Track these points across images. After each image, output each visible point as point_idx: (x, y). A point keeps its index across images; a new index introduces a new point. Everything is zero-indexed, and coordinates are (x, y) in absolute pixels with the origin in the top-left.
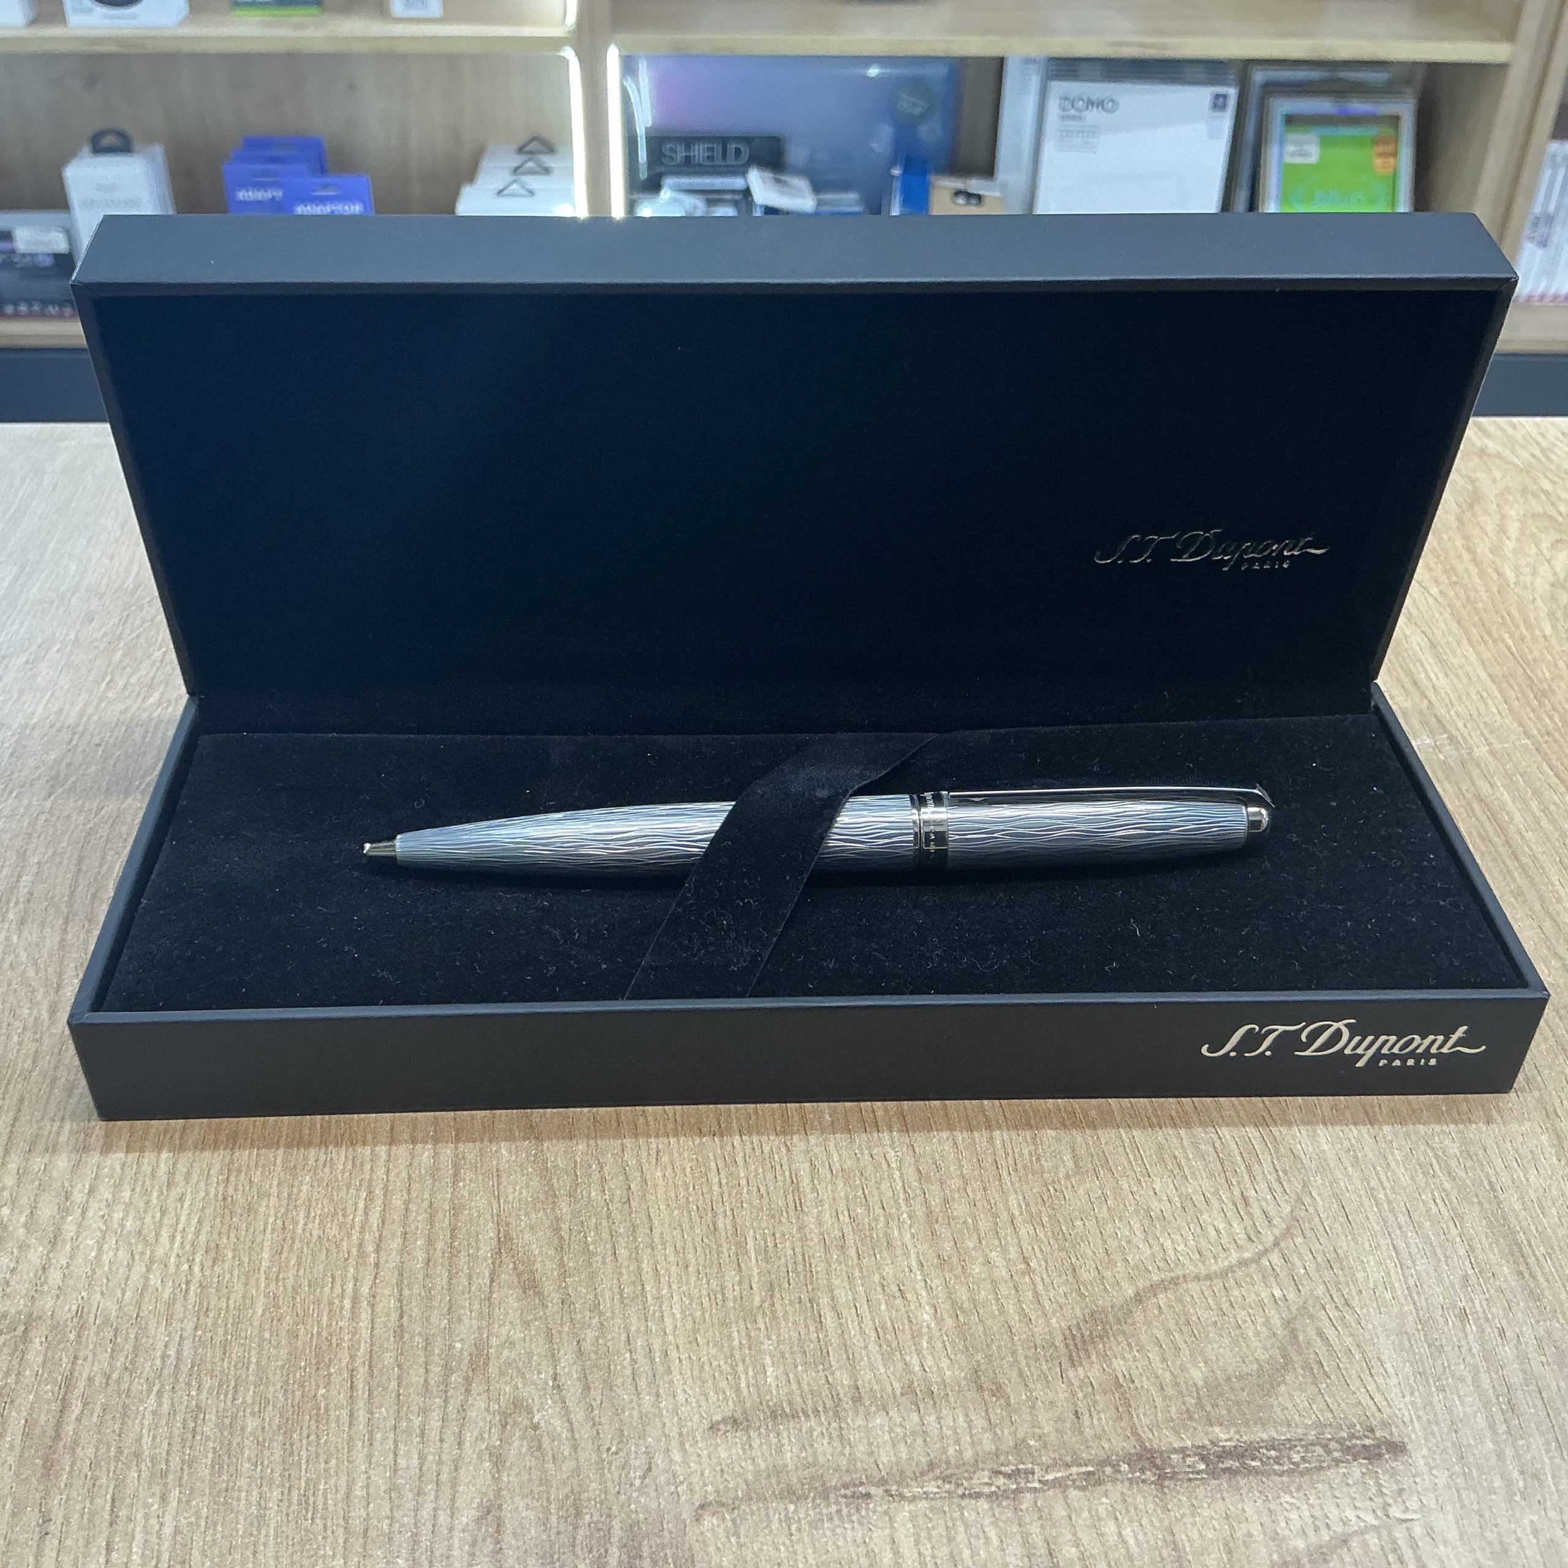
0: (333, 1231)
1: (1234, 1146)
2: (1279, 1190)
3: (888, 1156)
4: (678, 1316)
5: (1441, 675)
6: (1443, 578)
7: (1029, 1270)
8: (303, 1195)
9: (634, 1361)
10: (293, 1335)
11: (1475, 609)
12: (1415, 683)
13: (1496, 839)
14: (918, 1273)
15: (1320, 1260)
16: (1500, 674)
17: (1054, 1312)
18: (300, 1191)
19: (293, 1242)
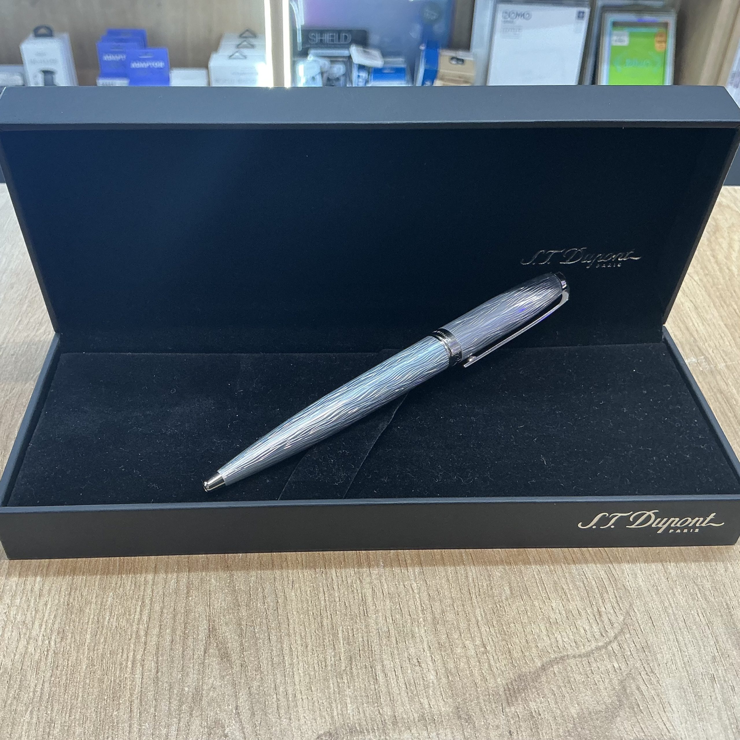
0: (124, 623)
1: (594, 583)
2: (617, 608)
3: (412, 585)
4: (302, 674)
5: (700, 324)
6: (701, 271)
7: (486, 652)
8: (109, 603)
9: (278, 700)
10: (101, 681)
11: (717, 288)
12: (687, 329)
13: (730, 414)
14: (428, 652)
15: (638, 647)
16: (730, 324)
17: (499, 675)
18: (107, 601)
19: (103, 629)
